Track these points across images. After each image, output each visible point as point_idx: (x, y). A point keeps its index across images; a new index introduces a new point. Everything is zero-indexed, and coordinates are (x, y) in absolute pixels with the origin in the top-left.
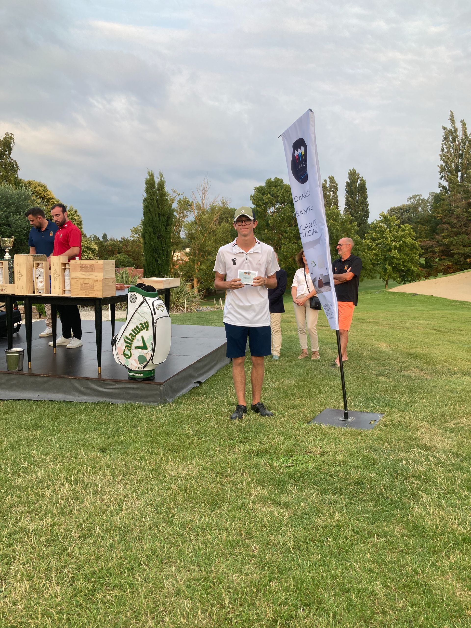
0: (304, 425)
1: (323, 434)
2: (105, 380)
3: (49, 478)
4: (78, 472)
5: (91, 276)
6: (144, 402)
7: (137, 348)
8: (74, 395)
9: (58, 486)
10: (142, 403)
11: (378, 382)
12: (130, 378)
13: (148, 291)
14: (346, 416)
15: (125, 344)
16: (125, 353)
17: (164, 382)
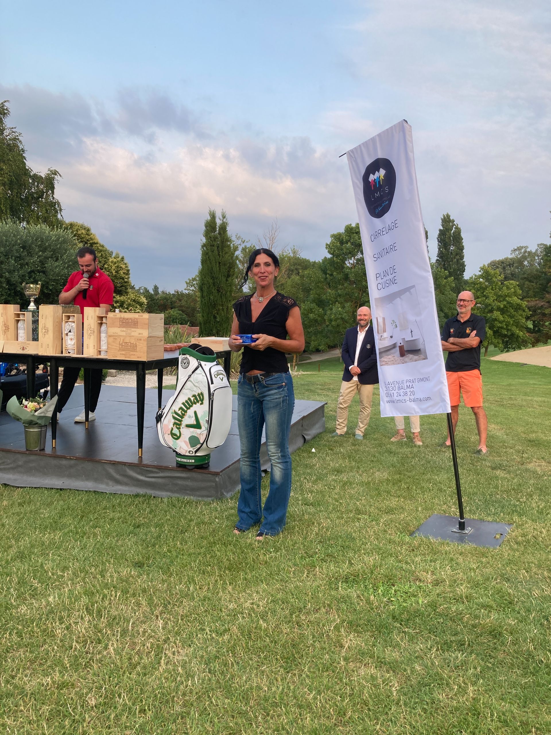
0: (407, 539)
1: (434, 552)
2: (147, 466)
3: (63, 606)
4: (103, 599)
5: (133, 334)
6: (194, 496)
7: (188, 426)
8: (107, 484)
9: (76, 619)
10: (192, 497)
11: (497, 477)
12: (179, 465)
13: (204, 353)
14: (462, 526)
15: (173, 421)
16: (173, 432)
17: (222, 471)
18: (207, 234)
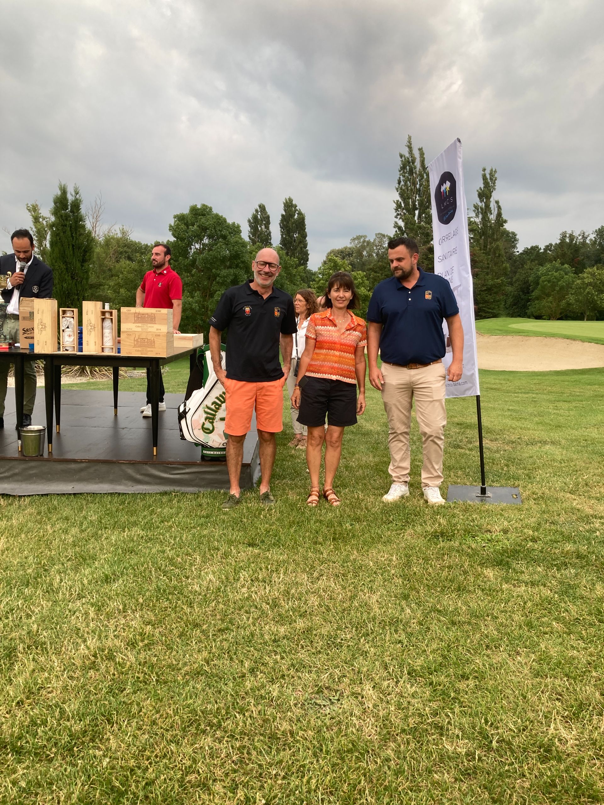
2: (171, 463)
5: (150, 329)
6: (224, 488)
8: (125, 485)
12: (205, 458)
14: (483, 491)
15: (205, 416)
16: (205, 426)
17: (251, 463)
18: (56, 212)
